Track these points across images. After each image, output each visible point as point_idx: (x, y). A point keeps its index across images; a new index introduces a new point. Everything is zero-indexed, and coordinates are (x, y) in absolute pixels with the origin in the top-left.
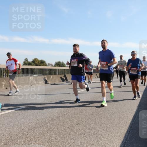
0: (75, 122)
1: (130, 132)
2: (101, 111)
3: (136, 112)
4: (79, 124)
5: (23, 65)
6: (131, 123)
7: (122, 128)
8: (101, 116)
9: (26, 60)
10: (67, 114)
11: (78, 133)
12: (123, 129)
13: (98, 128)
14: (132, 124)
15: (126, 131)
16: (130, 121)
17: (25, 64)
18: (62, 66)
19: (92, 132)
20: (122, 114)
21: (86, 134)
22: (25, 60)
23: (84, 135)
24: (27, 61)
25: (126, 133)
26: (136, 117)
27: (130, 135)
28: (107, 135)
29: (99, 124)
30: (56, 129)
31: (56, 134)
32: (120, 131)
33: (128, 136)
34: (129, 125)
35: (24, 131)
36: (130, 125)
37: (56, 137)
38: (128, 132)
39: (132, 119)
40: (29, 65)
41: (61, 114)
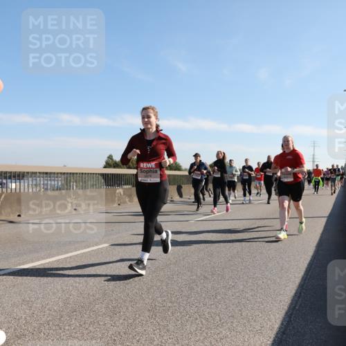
0: (199, 274)
1: (300, 294)
2: (249, 254)
3: (312, 257)
4: (205, 277)
5: (105, 167)
6: (303, 278)
7: (286, 286)
8: (248, 264)
9: (110, 157)
10: (184, 258)
11: (204, 295)
12: (288, 288)
13: (242, 287)
14: (305, 280)
15: (294, 292)
16: (302, 273)
17: (108, 165)
18: (175, 170)
19: (230, 293)
20: (286, 261)
21: (219, 298)
22: (108, 157)
23: (216, 300)
24: (112, 159)
25: (294, 297)
26: (313, 266)
27: (300, 300)
28: (259, 300)
29: (243, 278)
30: (165, 287)
31: (164, 296)
32: (282, 292)
33: (297, 303)
34: (299, 281)
35: (107, 288)
36: (301, 282)
37: (165, 300)
38: (298, 295)
39: (304, 269)
40: (114, 167)
41: (174, 258)
